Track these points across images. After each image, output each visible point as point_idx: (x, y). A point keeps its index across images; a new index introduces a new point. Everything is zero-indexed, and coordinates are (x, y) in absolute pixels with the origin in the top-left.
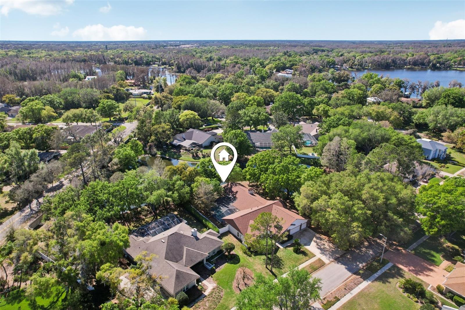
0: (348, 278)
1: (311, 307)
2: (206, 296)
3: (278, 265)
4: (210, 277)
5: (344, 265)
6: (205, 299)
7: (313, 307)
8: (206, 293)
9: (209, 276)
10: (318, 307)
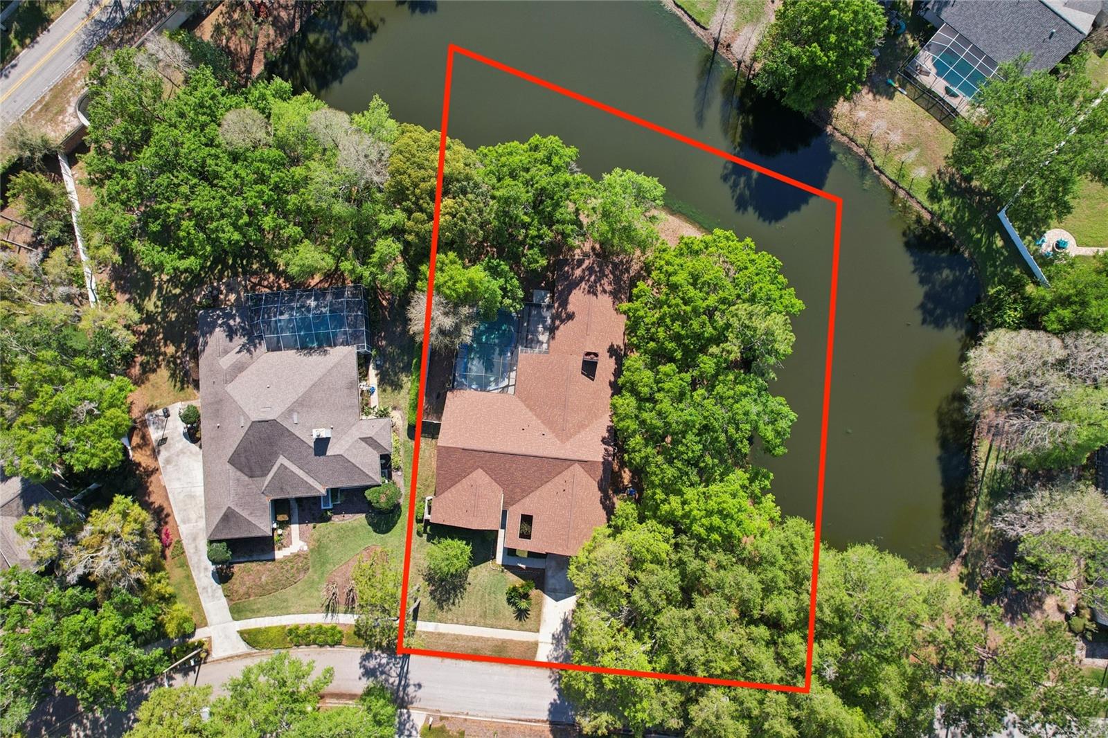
0: (530, 721)
1: (408, 712)
2: (274, 560)
3: (444, 598)
4: (311, 525)
5: (559, 696)
6: (270, 565)
7: (409, 717)
8: (279, 555)
9: (309, 522)
10: (415, 721)
